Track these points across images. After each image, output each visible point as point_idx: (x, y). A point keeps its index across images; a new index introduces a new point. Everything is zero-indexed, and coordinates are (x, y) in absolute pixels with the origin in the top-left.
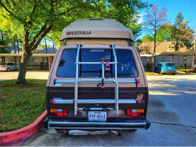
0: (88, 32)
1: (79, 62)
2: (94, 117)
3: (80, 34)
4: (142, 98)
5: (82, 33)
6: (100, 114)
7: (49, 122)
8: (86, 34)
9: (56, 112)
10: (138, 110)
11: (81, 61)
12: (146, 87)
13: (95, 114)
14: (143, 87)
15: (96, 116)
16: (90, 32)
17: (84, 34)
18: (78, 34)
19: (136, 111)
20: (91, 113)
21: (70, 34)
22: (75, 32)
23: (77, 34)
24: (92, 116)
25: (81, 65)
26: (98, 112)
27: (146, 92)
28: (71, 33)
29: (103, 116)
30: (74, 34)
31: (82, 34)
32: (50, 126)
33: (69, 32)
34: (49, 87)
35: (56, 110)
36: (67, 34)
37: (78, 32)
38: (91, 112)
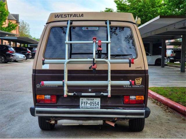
0: (79, 14)
1: (68, 41)
2: (86, 104)
3: (71, 17)
4: (141, 83)
5: (73, 15)
6: (93, 101)
7: (36, 109)
8: (77, 16)
9: (44, 98)
10: (137, 96)
11: (71, 40)
12: (145, 70)
13: (88, 101)
14: (142, 69)
15: (88, 103)
16: (83, 14)
17: (75, 16)
18: (68, 17)
19: (135, 97)
20: (82, 100)
21: (58, 17)
22: (65, 15)
23: (66, 17)
24: (84, 103)
25: (71, 44)
26: (91, 98)
27: (145, 76)
28: (60, 16)
29: (97, 103)
30: (64, 16)
31: (73, 17)
32: (37, 113)
33: (58, 15)
34: (35, 70)
35: (43, 96)
36: (56, 17)
37: (68, 15)
38: (83, 98)
